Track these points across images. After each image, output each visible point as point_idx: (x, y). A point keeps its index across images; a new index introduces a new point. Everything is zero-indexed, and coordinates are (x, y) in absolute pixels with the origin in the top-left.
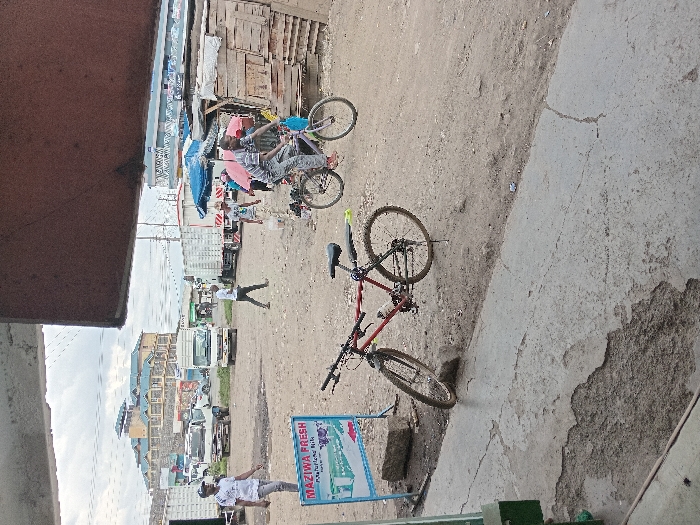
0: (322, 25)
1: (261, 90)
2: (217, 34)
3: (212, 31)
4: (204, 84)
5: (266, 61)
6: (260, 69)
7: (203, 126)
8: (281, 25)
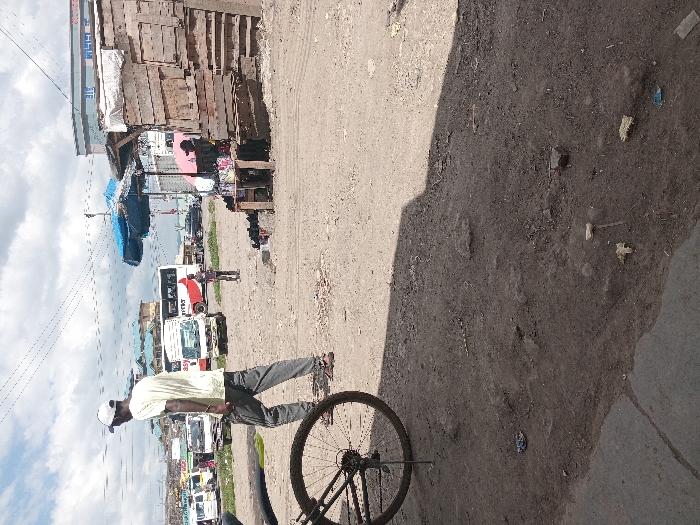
0: (255, 20)
1: (185, 111)
2: (116, 47)
3: (110, 42)
4: (108, 113)
5: (187, 73)
6: (181, 83)
7: (117, 165)
8: (200, 26)
